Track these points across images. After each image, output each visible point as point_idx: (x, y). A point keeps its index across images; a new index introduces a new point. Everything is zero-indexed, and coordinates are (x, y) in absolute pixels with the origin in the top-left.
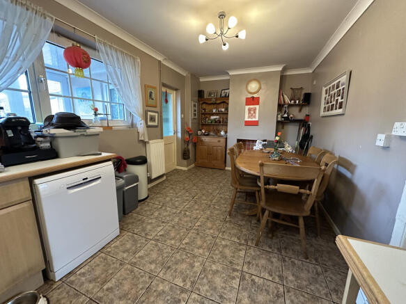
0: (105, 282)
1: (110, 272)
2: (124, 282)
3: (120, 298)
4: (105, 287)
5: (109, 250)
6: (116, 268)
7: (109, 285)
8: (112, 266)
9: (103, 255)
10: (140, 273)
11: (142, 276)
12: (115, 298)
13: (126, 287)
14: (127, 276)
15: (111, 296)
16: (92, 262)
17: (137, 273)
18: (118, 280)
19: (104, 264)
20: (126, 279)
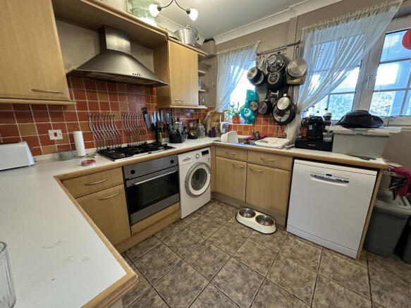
0: (293, 258)
1: (304, 261)
2: (296, 274)
3: (281, 272)
4: (288, 260)
5: (328, 254)
6: (309, 264)
7: (291, 262)
8: (310, 261)
9: (320, 251)
10: (310, 287)
11: (306, 290)
12: (280, 268)
13: (291, 276)
14: (302, 276)
15: (282, 265)
16: (309, 246)
17: (309, 284)
18: (297, 268)
19: (310, 254)
20: (300, 274)
